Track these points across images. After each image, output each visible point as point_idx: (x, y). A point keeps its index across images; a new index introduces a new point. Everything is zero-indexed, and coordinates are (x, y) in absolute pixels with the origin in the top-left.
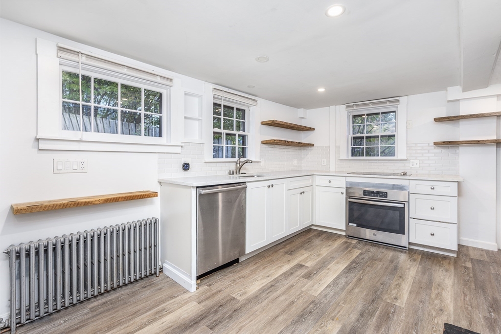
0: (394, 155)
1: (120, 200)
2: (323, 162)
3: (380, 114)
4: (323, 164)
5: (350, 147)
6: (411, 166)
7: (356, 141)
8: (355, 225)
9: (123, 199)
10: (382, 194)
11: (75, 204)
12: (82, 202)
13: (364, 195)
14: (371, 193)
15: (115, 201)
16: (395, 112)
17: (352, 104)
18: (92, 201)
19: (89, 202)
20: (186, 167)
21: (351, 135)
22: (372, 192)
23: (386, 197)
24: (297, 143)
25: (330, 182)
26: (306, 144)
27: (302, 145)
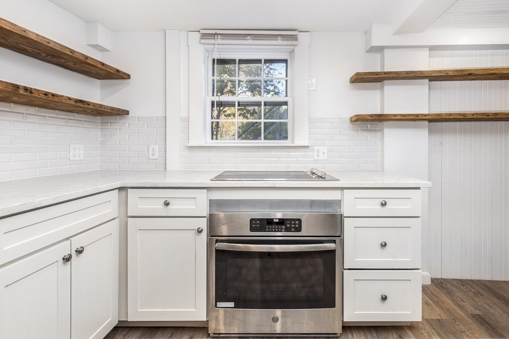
0: (286, 138)
2: (151, 152)
3: (263, 61)
4: (151, 157)
5: (209, 121)
6: (316, 158)
7: (220, 109)
8: (232, 304)
10: (291, 224)
13: (252, 229)
14: (268, 224)
16: (285, 61)
17: (214, 32)
21: (210, 98)
22: (270, 222)
23: (299, 229)
24: (70, 99)
25: (167, 204)
26: (104, 107)
27: (92, 107)
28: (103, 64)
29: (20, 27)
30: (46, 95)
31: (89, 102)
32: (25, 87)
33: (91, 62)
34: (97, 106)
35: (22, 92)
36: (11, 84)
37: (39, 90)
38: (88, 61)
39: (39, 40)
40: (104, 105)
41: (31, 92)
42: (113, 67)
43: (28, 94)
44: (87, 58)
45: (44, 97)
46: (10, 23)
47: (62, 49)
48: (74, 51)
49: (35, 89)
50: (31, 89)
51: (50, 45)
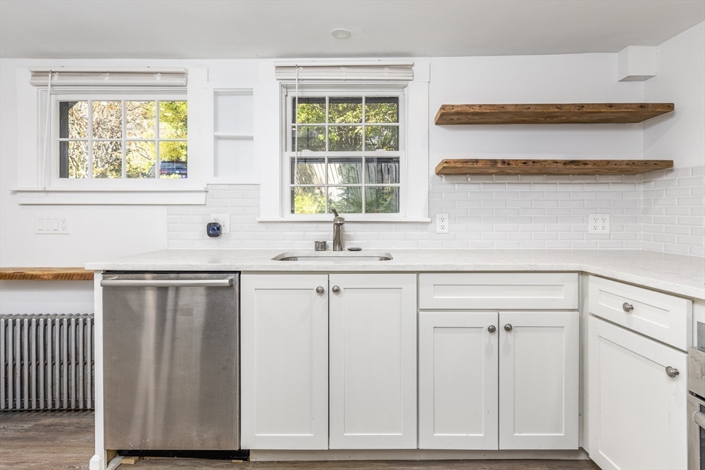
1: (74, 278)
9: (78, 278)
11: (21, 275)
12: (29, 275)
15: (68, 279)
18: (40, 275)
19: (36, 276)
20: (214, 230)
24: (557, 163)
25: (628, 309)
26: (613, 163)
27: (591, 167)
28: (611, 106)
29: (498, 105)
30: (525, 163)
31: (586, 161)
32: (503, 160)
33: (589, 110)
34: (601, 164)
35: (499, 165)
36: (490, 160)
37: (517, 160)
38: (584, 110)
39: (518, 110)
40: (613, 161)
41: (509, 164)
42: (631, 104)
43: (506, 166)
44: (582, 106)
45: (524, 166)
46: (489, 105)
47: (545, 109)
48: (561, 105)
49: (513, 160)
50: (509, 160)
51: (530, 110)
